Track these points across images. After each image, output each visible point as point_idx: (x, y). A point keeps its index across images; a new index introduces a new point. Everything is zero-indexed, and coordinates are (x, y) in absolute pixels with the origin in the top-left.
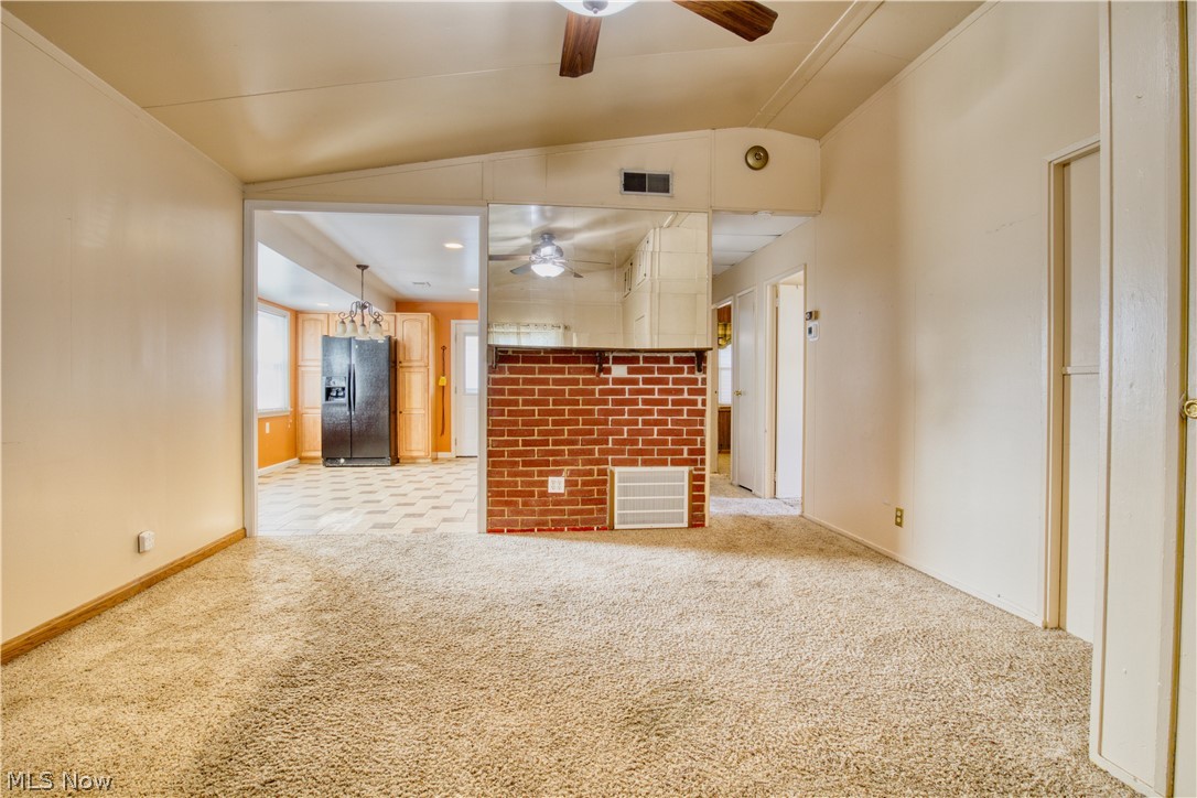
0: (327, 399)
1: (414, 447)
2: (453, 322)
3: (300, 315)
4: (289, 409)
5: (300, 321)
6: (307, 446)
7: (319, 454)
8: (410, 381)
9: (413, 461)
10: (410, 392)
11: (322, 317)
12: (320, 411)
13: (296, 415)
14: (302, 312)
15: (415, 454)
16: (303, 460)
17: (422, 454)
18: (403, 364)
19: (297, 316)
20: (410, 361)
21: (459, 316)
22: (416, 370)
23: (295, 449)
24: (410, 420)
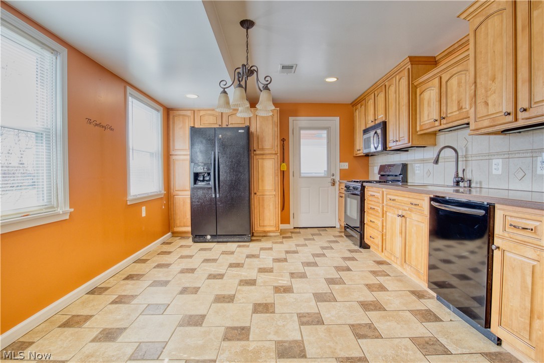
0: (195, 183)
1: (266, 223)
2: (291, 119)
3: (171, 112)
4: (163, 192)
5: (171, 117)
6: (178, 222)
7: (189, 229)
8: (262, 167)
9: (265, 235)
10: (263, 176)
11: (189, 113)
12: (189, 193)
13: (168, 197)
14: (172, 109)
15: (267, 229)
16: (175, 234)
17: (273, 229)
18: (257, 152)
19: (169, 113)
20: (263, 149)
21: (295, 114)
22: (268, 157)
23: (168, 225)
24: (263, 200)
